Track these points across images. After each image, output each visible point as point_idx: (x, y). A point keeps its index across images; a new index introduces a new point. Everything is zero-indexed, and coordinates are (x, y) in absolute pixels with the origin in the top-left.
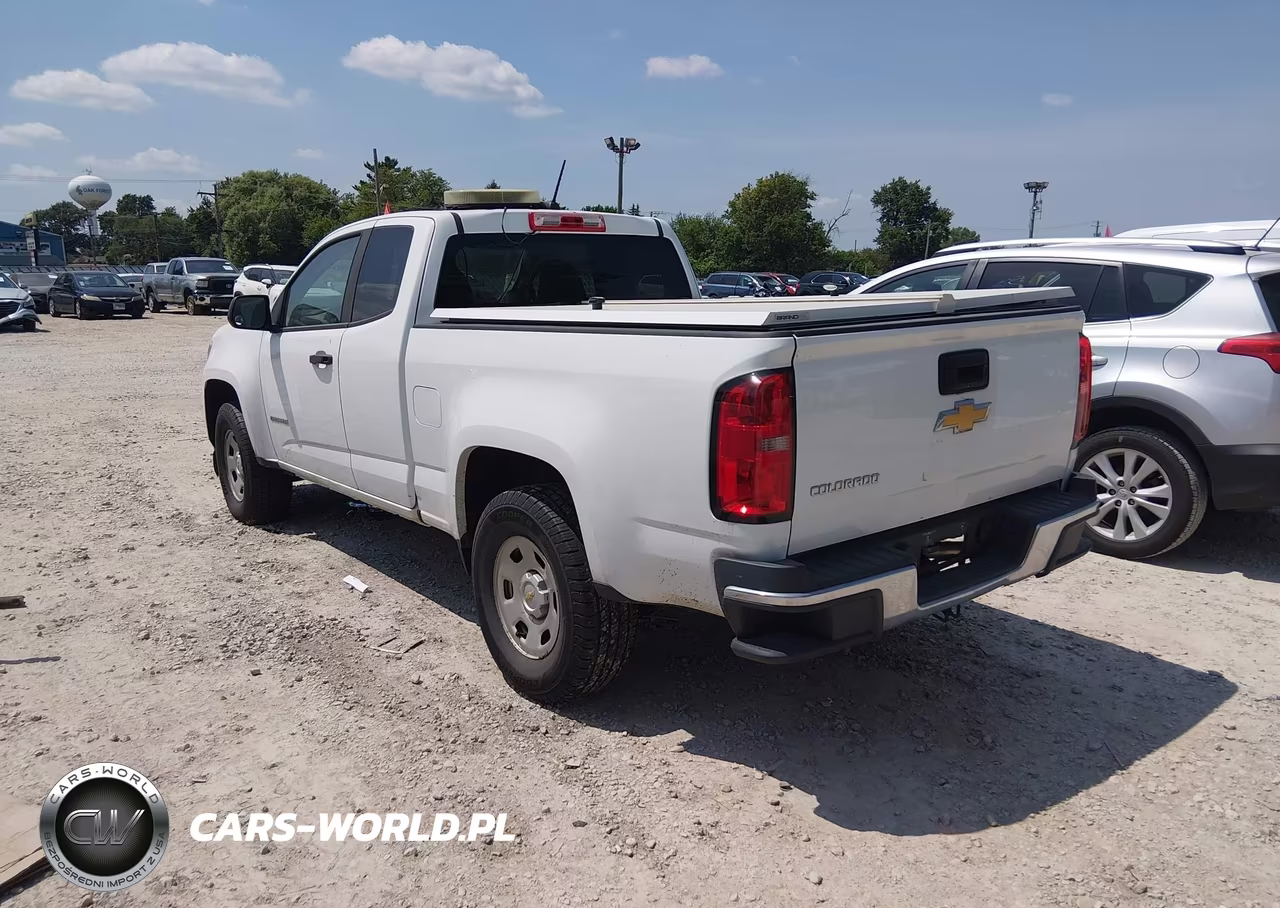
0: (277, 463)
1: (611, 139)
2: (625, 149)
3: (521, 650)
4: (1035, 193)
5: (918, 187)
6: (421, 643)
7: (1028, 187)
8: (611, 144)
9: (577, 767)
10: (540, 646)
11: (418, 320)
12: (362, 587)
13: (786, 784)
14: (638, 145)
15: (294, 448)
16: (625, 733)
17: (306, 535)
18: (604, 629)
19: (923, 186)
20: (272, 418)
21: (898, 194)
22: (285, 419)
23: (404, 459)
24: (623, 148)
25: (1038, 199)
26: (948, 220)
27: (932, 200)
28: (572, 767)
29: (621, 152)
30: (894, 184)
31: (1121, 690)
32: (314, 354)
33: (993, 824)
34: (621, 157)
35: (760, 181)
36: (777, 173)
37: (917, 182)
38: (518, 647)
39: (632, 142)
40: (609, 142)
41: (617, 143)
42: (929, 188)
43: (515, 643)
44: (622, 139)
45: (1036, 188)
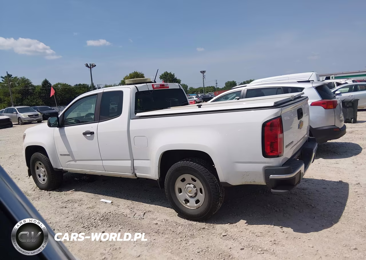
0: (62, 169)
1: (87, 64)
2: (92, 67)
3: (188, 207)
4: (203, 73)
5: (171, 74)
6: (145, 213)
7: (201, 72)
8: (87, 66)
9: (226, 235)
10: (196, 205)
11: (132, 117)
12: (110, 202)
13: (281, 227)
14: (95, 66)
15: (73, 163)
16: (229, 224)
17: (72, 190)
18: (220, 195)
19: (172, 73)
20: (61, 155)
21: (166, 76)
22: (68, 154)
23: (130, 159)
24: (91, 67)
25: (204, 75)
26: (180, 82)
27: (175, 77)
28: (225, 236)
29: (91, 68)
30: (165, 73)
31: (326, 189)
32: (84, 132)
33: (334, 224)
34: (91, 69)
35: (130, 74)
36: (135, 72)
37: (170, 73)
38: (186, 207)
39: (94, 65)
40: (86, 65)
41: (89, 65)
42: (174, 74)
43: (185, 206)
44: (90, 64)
45: (203, 72)
